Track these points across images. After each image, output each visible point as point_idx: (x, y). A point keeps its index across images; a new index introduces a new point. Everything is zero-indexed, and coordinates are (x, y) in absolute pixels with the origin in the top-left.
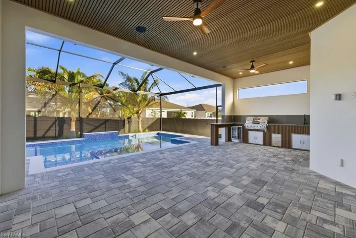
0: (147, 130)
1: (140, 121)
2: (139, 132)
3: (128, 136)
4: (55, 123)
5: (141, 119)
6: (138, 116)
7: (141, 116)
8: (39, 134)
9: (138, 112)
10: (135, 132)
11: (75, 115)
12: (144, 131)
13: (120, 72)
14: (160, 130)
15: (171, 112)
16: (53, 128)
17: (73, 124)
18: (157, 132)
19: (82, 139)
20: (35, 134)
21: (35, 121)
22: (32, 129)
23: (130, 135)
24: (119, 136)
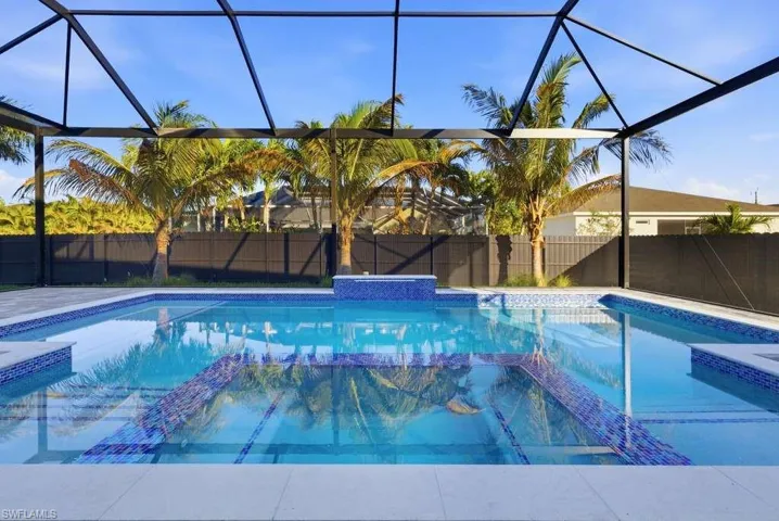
0: (564, 282)
1: (538, 245)
2: (534, 284)
3: (474, 297)
5: (540, 239)
6: (530, 230)
7: (540, 227)
8: (294, 270)
9: (531, 216)
10: (521, 284)
11: (347, 227)
12: (553, 284)
13: (467, 88)
14: (621, 285)
16: (316, 259)
17: (346, 248)
18: (604, 291)
19: (330, 292)
20: (287, 268)
21: (287, 241)
22: (283, 259)
23: (482, 292)
24: (438, 292)
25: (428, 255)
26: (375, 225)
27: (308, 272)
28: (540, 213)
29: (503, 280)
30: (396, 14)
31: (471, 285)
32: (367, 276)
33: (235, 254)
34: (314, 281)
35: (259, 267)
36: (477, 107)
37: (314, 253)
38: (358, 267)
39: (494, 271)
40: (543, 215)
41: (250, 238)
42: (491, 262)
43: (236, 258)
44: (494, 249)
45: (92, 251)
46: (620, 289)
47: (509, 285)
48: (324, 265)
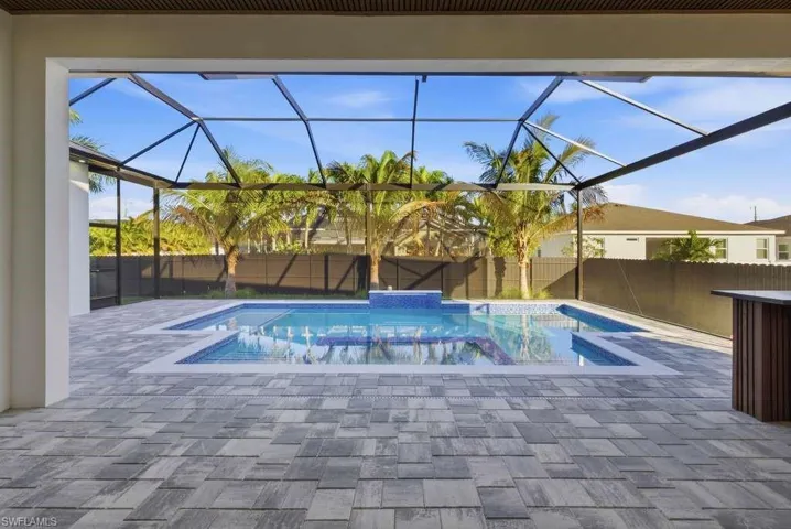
0: (543, 295)
1: (524, 266)
2: (520, 297)
4: (352, 266)
5: (525, 260)
6: (518, 254)
7: (525, 251)
8: (332, 286)
9: (518, 242)
10: (511, 297)
11: (376, 252)
12: (536, 297)
13: (468, 145)
14: (577, 297)
15: (664, 243)
16: (350, 275)
17: (375, 268)
18: (560, 302)
19: (366, 302)
20: (326, 284)
21: (326, 261)
22: (323, 276)
23: (474, 303)
24: (443, 302)
25: (439, 274)
26: (396, 241)
27: (343, 287)
28: (525, 241)
29: (498, 293)
30: (413, 120)
31: (468, 297)
32: (390, 291)
33: (285, 273)
34: (349, 294)
35: (305, 284)
36: (475, 158)
37: (348, 272)
38: (384, 284)
39: (492, 286)
40: (528, 243)
41: (297, 259)
42: (489, 278)
43: (287, 275)
44: (491, 268)
45: (171, 270)
46: (575, 300)
47: (503, 298)
48: (356, 281)
